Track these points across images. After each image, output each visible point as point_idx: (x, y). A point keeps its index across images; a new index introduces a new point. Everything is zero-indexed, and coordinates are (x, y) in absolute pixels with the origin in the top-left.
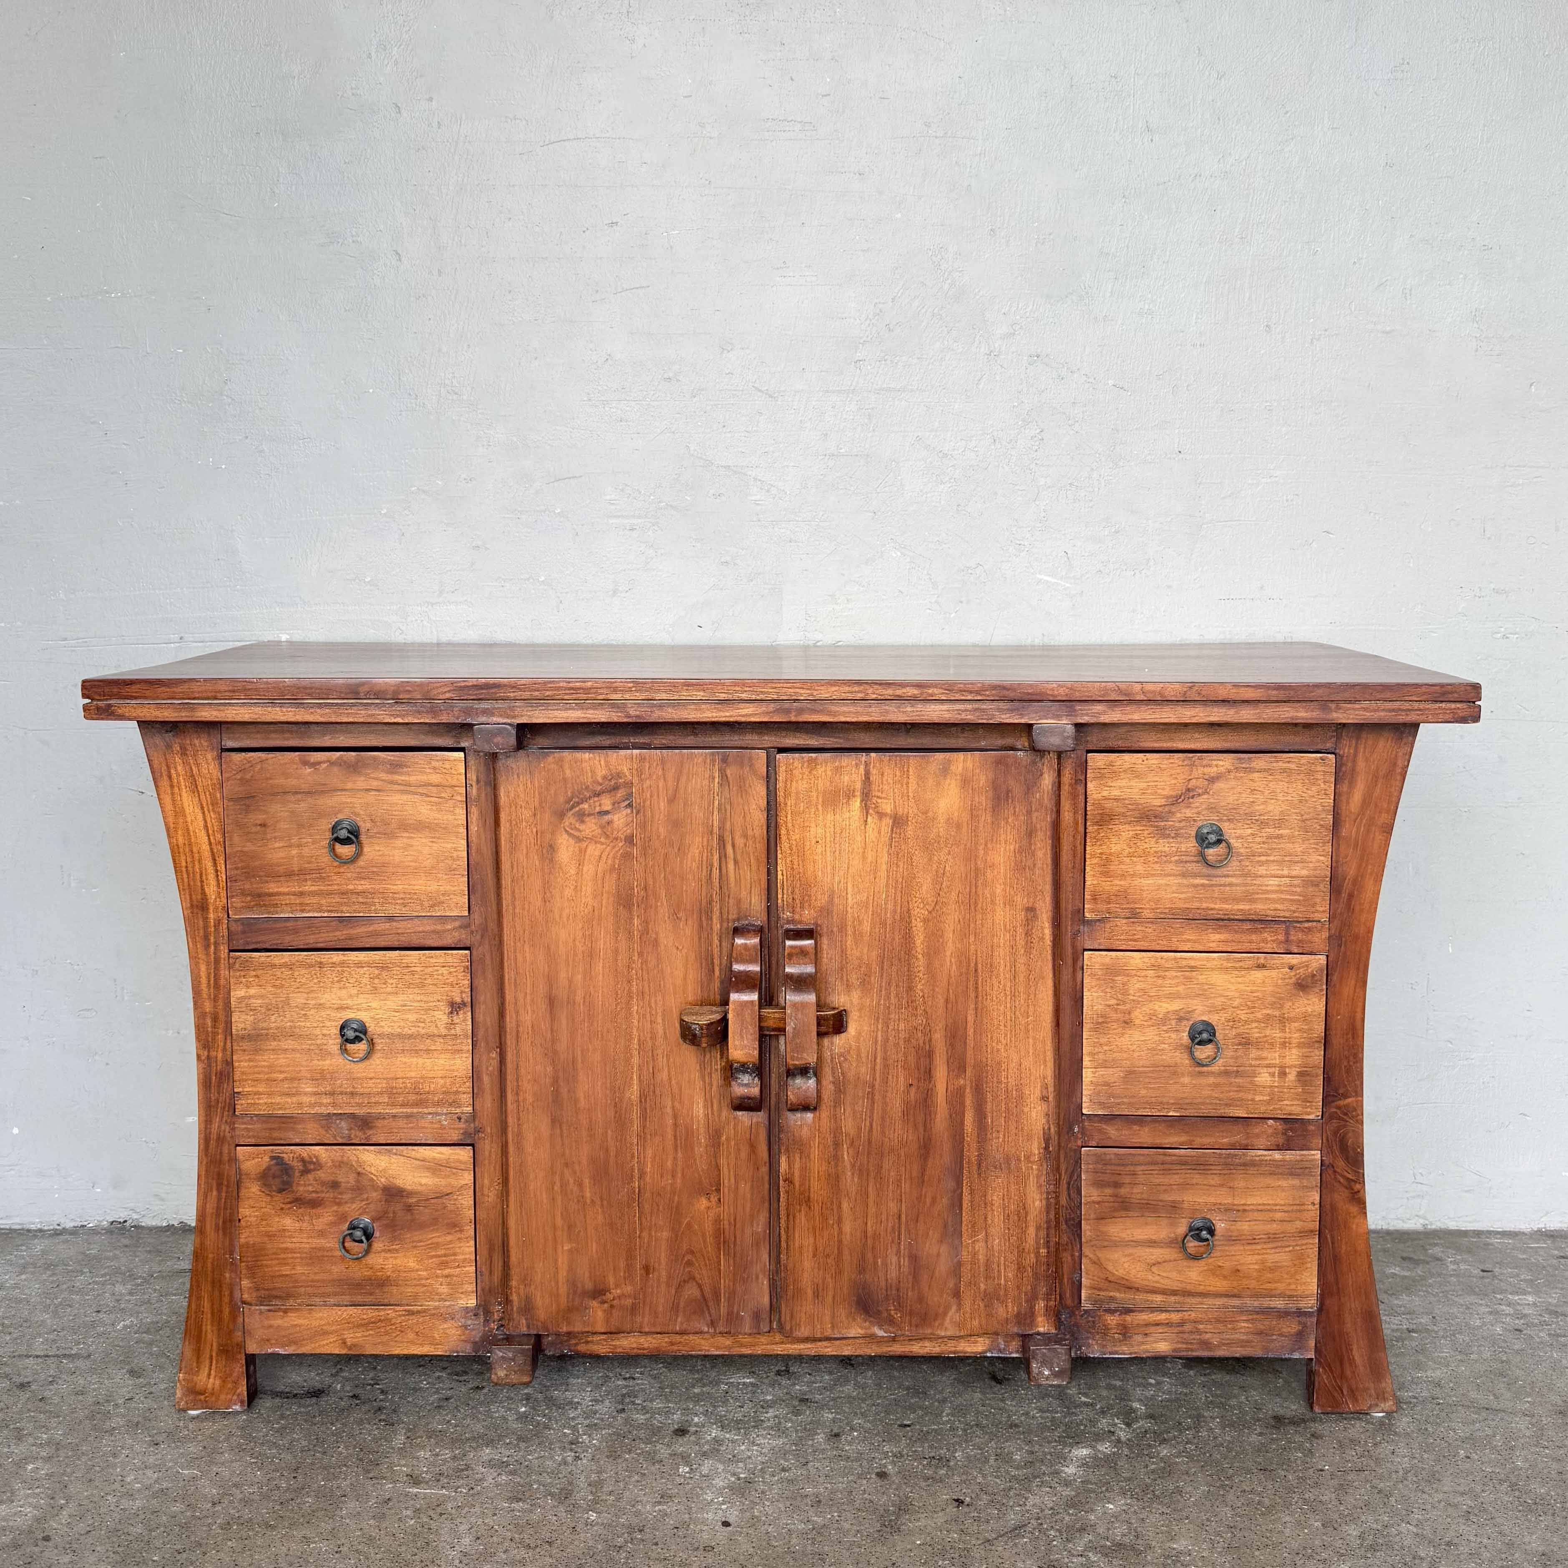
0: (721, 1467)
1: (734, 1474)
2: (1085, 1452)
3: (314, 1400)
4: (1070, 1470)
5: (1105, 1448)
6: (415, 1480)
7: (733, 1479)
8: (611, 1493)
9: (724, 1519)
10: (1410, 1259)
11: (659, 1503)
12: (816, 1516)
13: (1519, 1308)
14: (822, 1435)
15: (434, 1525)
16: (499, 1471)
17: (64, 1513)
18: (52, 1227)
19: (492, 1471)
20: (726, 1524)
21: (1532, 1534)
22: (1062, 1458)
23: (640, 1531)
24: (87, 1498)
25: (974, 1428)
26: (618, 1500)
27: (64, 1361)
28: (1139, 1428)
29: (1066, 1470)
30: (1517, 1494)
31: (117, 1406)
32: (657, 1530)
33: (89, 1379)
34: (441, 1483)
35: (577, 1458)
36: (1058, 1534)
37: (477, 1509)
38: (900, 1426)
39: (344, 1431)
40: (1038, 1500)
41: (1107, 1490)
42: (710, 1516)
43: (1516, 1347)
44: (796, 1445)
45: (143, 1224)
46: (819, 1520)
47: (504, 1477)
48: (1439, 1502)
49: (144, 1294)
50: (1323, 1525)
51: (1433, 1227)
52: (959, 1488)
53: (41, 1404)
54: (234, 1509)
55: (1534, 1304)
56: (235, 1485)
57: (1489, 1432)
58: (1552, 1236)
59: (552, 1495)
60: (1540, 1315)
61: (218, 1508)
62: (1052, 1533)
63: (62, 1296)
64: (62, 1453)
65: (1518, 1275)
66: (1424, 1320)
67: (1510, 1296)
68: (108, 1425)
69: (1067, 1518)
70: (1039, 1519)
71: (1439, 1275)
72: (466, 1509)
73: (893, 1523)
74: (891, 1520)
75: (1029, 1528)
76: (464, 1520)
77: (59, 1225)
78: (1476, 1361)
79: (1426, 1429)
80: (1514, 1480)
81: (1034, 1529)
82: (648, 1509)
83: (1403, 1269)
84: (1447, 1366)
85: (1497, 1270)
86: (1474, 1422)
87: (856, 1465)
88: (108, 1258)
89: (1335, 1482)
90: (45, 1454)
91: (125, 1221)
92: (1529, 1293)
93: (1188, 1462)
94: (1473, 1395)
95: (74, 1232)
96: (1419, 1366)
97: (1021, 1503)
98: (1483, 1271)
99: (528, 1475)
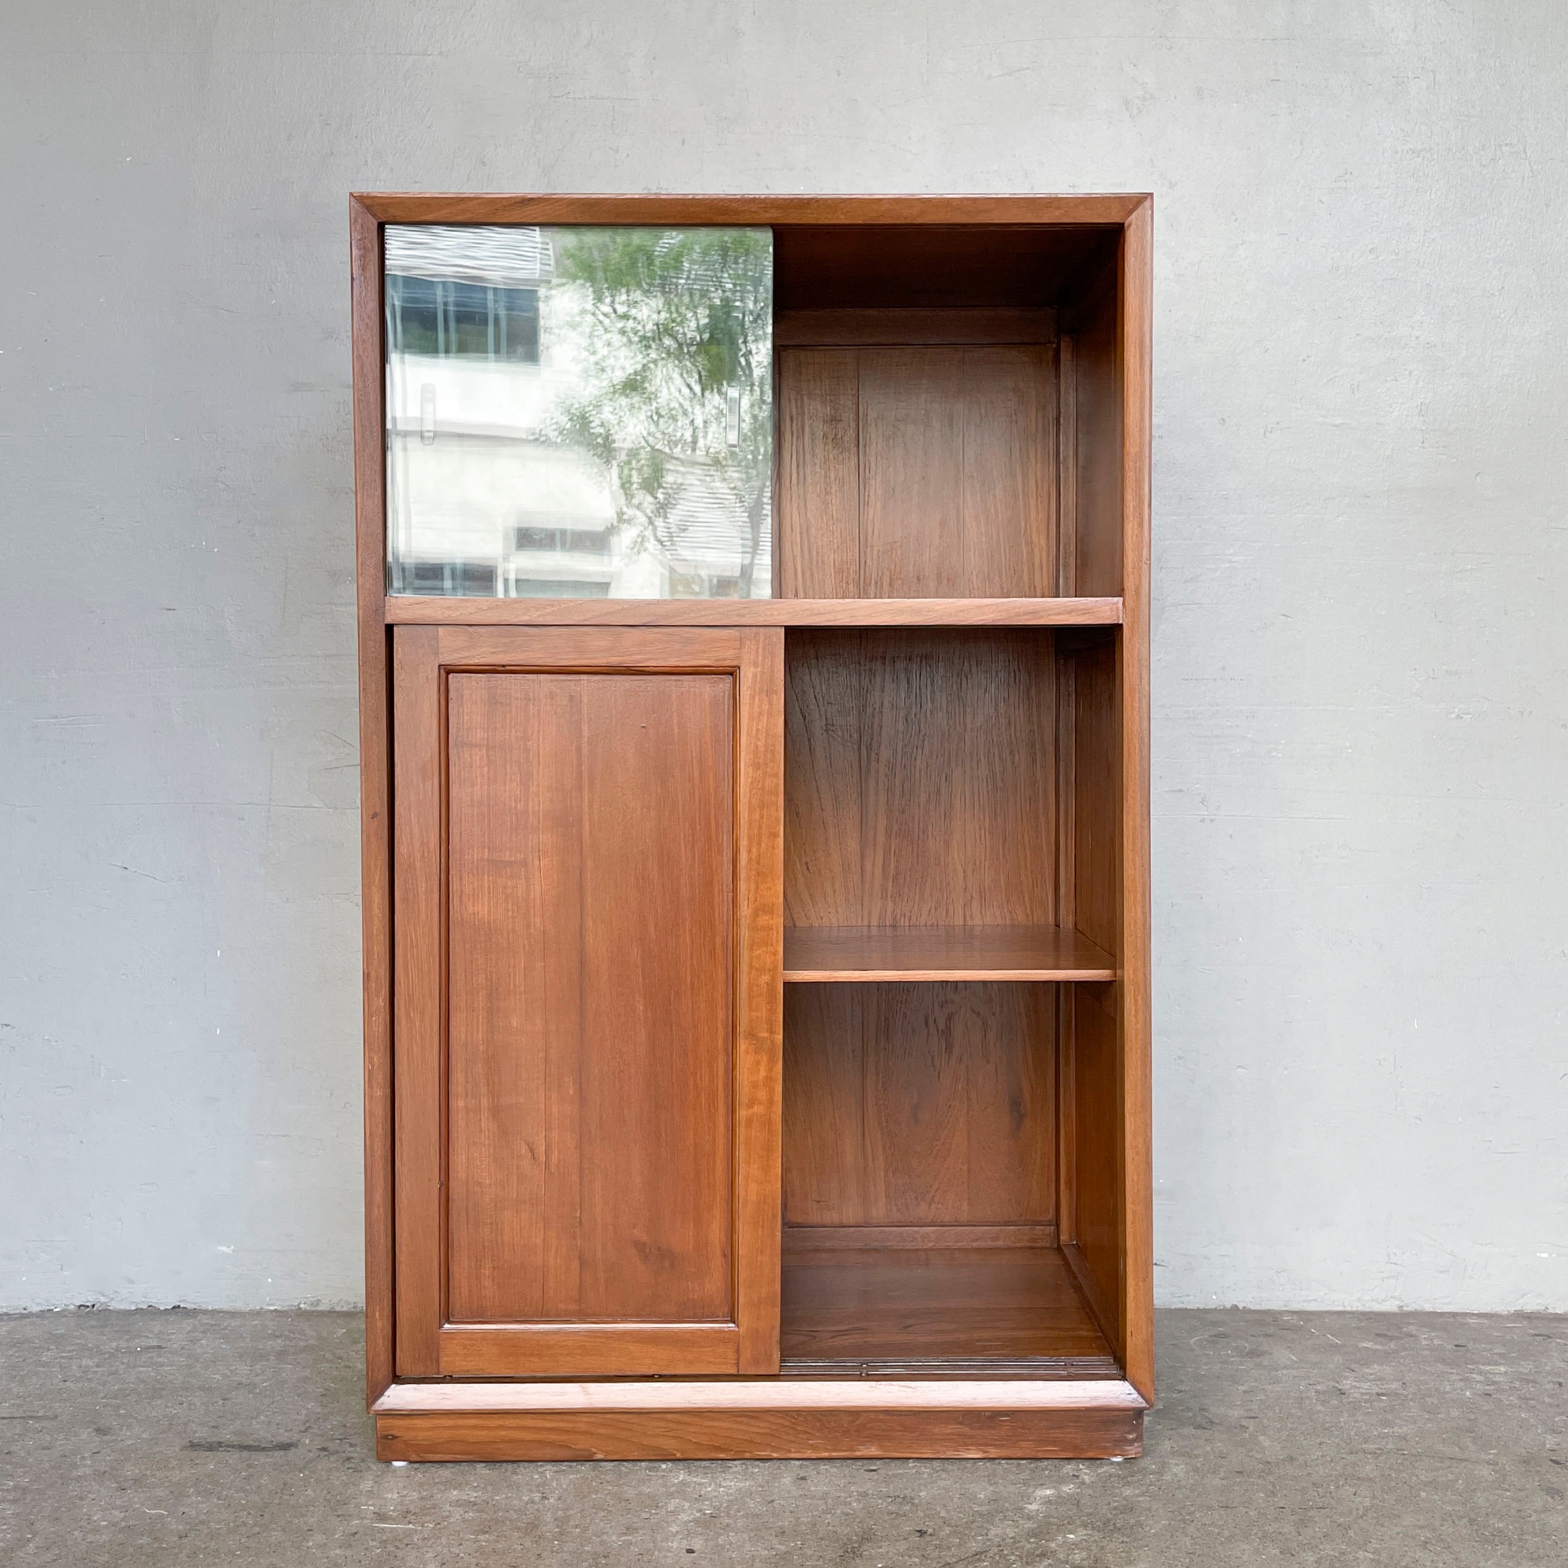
0: (687, 1505)
1: (700, 1511)
2: (1048, 1492)
3: (282, 1453)
4: (1034, 1507)
5: (1068, 1489)
6: (381, 1517)
7: (698, 1515)
8: (576, 1526)
9: (688, 1547)
10: (1384, 1336)
11: (625, 1534)
12: (780, 1544)
13: (1490, 1376)
14: (789, 1479)
15: (400, 1553)
16: (466, 1509)
17: (31, 1545)
18: (18, 1312)
19: (459, 1509)
20: (690, 1551)
21: (1488, 1560)
22: (1027, 1498)
23: (605, 1557)
24: (53, 1533)
25: (940, 1473)
26: (583, 1532)
27: (31, 1422)
28: (1105, 1472)
29: (1029, 1507)
30: (1475, 1527)
31: (83, 1458)
32: (622, 1556)
33: (55, 1436)
34: (408, 1519)
35: (544, 1498)
36: (1018, 1558)
37: (444, 1540)
38: (866, 1471)
39: (312, 1478)
40: (999, 1531)
41: (1068, 1523)
42: (675, 1545)
43: (1485, 1408)
44: (762, 1487)
45: (111, 1308)
46: (782, 1548)
47: (471, 1514)
48: (1398, 1534)
49: (111, 1366)
50: (1281, 1552)
51: (1410, 1309)
52: (923, 1521)
53: (8, 1456)
54: (200, 1541)
55: (1506, 1373)
56: (202, 1522)
57: (1450, 1477)
58: (1529, 1318)
59: (518, 1529)
60: (1511, 1382)
61: (184, 1540)
62: (1013, 1558)
63: (29, 1368)
64: (29, 1497)
65: (1491, 1350)
66: (1394, 1386)
67: (1482, 1367)
68: (75, 1474)
69: (1028, 1546)
70: (1000, 1546)
71: (1412, 1349)
72: (433, 1540)
73: (856, 1550)
74: (853, 1547)
75: (991, 1554)
76: (430, 1550)
77: (25, 1309)
78: (1444, 1420)
79: (1389, 1475)
80: (1473, 1516)
81: (995, 1554)
82: (614, 1539)
83: (1376, 1343)
84: (1415, 1423)
85: (1471, 1346)
86: (1437, 1470)
87: (820, 1502)
88: (76, 1338)
89: (1296, 1518)
90: (11, 1498)
91: (93, 1306)
92: (1501, 1364)
93: (1150, 1501)
94: (1440, 1447)
95: (42, 1314)
96: (1386, 1423)
97: (984, 1533)
98: (1456, 1346)
99: (495, 1512)
